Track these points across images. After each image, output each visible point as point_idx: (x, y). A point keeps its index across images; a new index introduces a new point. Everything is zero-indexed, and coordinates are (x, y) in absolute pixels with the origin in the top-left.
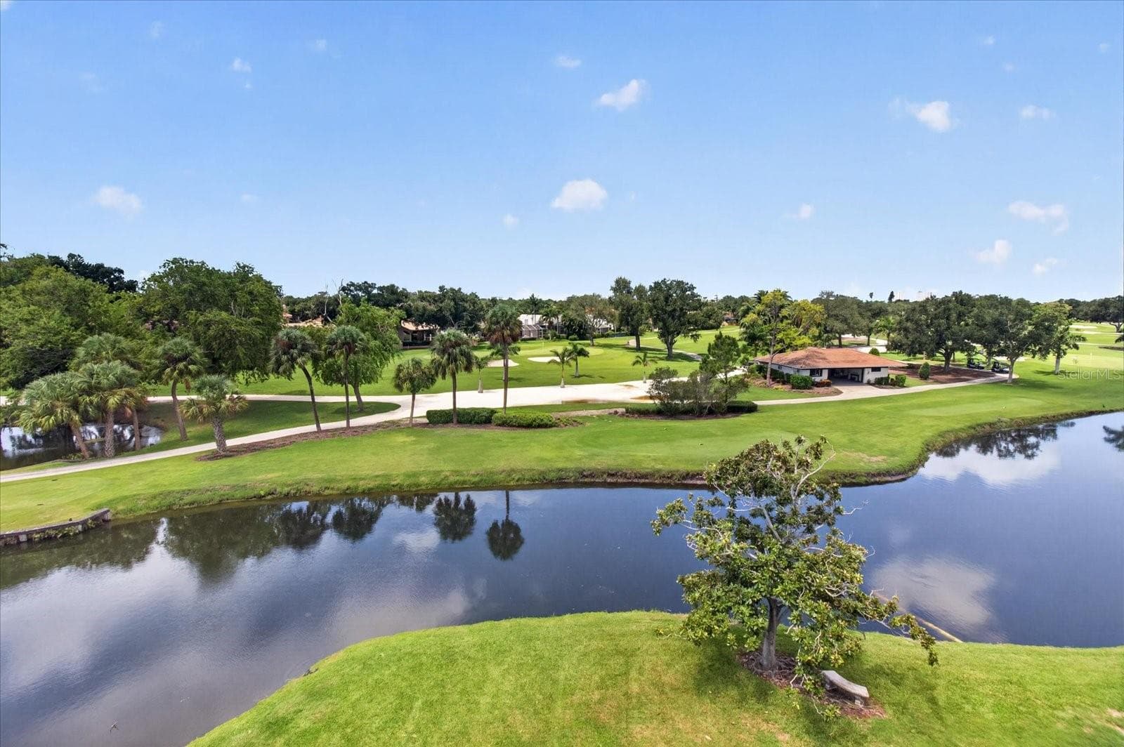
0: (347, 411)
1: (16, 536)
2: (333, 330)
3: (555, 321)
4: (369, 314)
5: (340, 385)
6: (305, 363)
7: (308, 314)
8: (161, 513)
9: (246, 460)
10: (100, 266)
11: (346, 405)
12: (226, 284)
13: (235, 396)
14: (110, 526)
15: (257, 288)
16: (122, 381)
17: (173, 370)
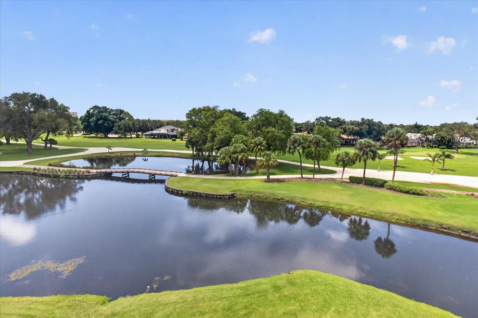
0: (314, 171)
1: (214, 195)
2: (311, 136)
3: (430, 137)
4: (327, 130)
5: (312, 160)
6: (300, 149)
7: (302, 130)
8: (248, 198)
9: (276, 184)
10: (240, 112)
11: (313, 169)
12: (275, 118)
13: (274, 160)
14: (236, 198)
15: (285, 119)
16: (243, 151)
17: (257, 148)
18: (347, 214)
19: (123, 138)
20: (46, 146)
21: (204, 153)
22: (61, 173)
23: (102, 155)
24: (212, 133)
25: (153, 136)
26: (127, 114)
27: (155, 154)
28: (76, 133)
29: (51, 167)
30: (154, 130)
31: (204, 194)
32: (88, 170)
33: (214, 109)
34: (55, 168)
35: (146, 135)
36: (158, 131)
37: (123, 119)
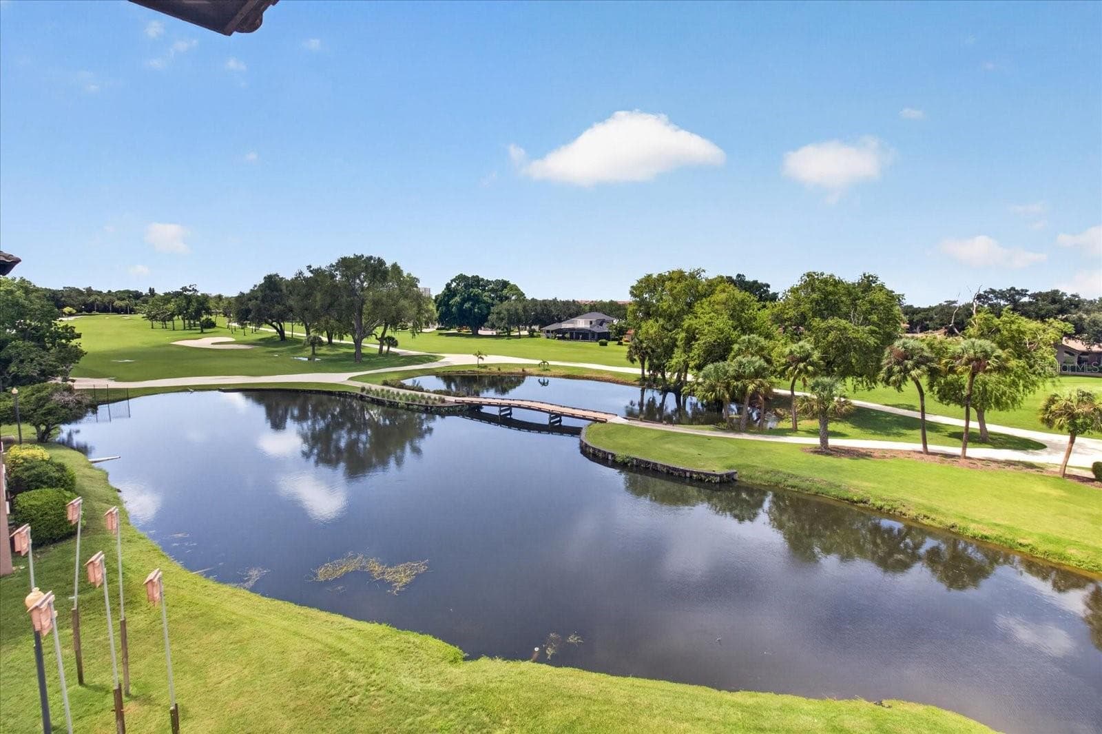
0: (967, 438)
1: (685, 471)
2: (958, 344)
4: (1014, 327)
5: (959, 406)
6: (920, 376)
7: (927, 325)
8: (770, 487)
10: (755, 282)
11: (963, 430)
12: (849, 294)
13: (843, 400)
14: (737, 484)
15: (879, 297)
16: (758, 373)
17: (795, 369)
18: (1084, 573)
19: (506, 336)
20: (381, 349)
21: (668, 375)
22: (400, 399)
23: (466, 370)
24: (687, 332)
25: (563, 335)
26: (515, 289)
27: (563, 372)
28: (428, 327)
29: (386, 388)
30: (564, 321)
31: (664, 466)
32: (443, 396)
33: (692, 276)
34: (392, 389)
35: (548, 331)
36: (572, 323)
37: (507, 298)
